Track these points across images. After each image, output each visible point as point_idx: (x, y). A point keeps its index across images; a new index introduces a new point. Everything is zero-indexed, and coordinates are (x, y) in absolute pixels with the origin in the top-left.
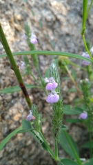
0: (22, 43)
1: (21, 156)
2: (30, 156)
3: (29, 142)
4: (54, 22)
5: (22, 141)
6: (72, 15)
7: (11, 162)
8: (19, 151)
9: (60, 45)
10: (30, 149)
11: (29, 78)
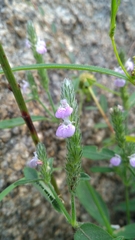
0: (25, 56)
1: (26, 222)
2: (39, 222)
3: (38, 202)
4: (74, 26)
5: (26, 200)
6: (101, 16)
7: (10, 231)
8: (21, 214)
9: (83, 59)
10: (39, 213)
11: (36, 107)
